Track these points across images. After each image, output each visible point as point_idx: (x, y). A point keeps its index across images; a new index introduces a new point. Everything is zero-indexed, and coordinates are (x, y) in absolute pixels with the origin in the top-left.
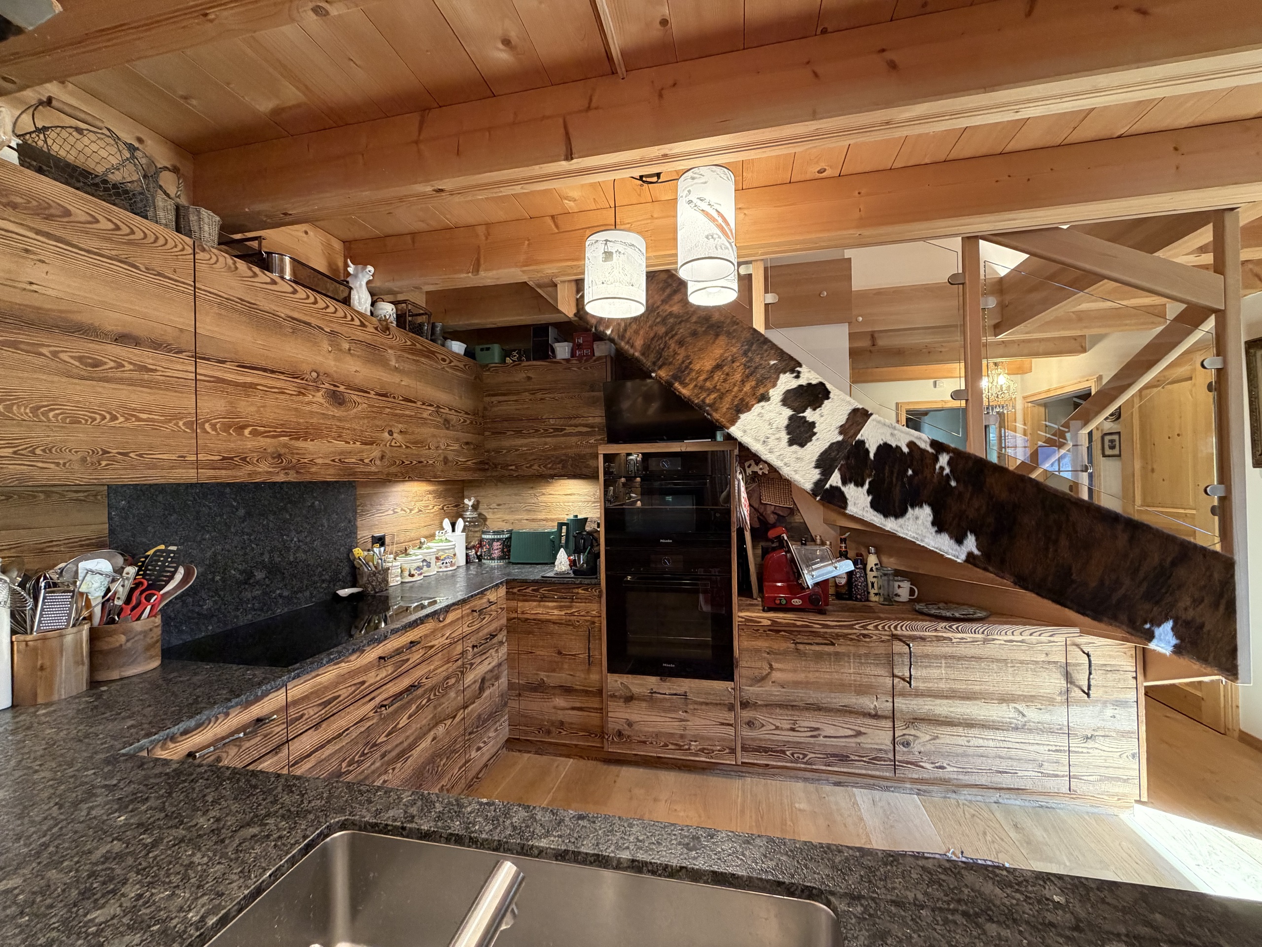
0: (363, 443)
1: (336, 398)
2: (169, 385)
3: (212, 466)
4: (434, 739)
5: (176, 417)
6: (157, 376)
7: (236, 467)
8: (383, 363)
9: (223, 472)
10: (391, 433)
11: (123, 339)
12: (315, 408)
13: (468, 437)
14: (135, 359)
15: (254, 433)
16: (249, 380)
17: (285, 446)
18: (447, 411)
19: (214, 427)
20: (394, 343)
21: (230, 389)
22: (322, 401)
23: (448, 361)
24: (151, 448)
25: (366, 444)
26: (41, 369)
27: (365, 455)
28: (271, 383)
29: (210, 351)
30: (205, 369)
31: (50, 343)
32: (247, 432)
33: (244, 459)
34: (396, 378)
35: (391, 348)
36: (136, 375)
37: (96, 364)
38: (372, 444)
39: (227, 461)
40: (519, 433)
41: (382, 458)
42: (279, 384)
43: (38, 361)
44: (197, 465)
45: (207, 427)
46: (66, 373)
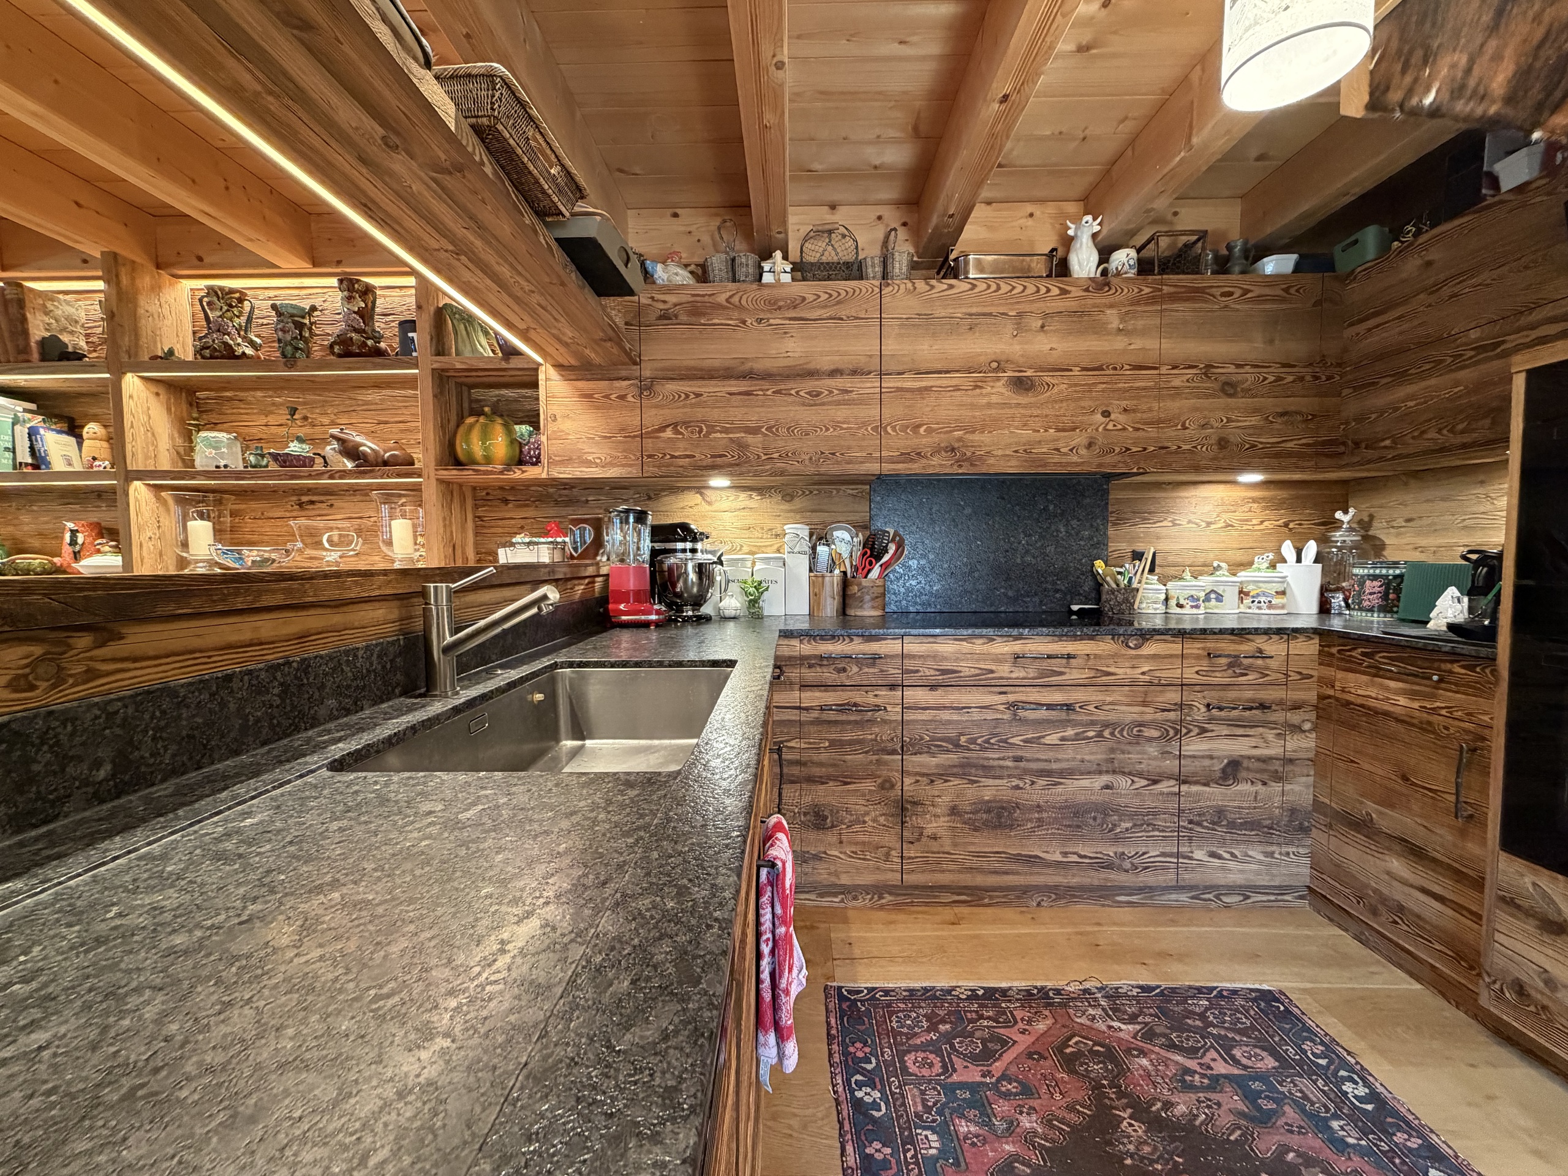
0: (1058, 430)
1: (1021, 384)
2: (861, 402)
3: (892, 460)
4: (1107, 787)
5: (864, 424)
6: (853, 395)
7: (912, 460)
8: (1098, 329)
9: (900, 466)
10: (1106, 414)
11: (835, 373)
12: (994, 399)
13: (1293, 403)
14: (841, 386)
15: (929, 431)
16: (924, 384)
17: (960, 439)
18: (1232, 369)
19: (894, 428)
20: (1118, 298)
21: (908, 395)
22: (1003, 390)
23: (1238, 293)
24: (849, 448)
25: (1064, 430)
26: (793, 403)
27: (1060, 444)
28: (945, 383)
29: (893, 367)
30: (890, 383)
31: (793, 386)
32: (922, 430)
33: (919, 454)
34: (1120, 343)
35: (1111, 306)
36: (840, 397)
37: (818, 394)
38: (1074, 429)
39: (906, 457)
40: (1401, 377)
41: (1090, 445)
42: (954, 382)
43: (790, 399)
44: (881, 460)
45: (889, 429)
46: (804, 405)
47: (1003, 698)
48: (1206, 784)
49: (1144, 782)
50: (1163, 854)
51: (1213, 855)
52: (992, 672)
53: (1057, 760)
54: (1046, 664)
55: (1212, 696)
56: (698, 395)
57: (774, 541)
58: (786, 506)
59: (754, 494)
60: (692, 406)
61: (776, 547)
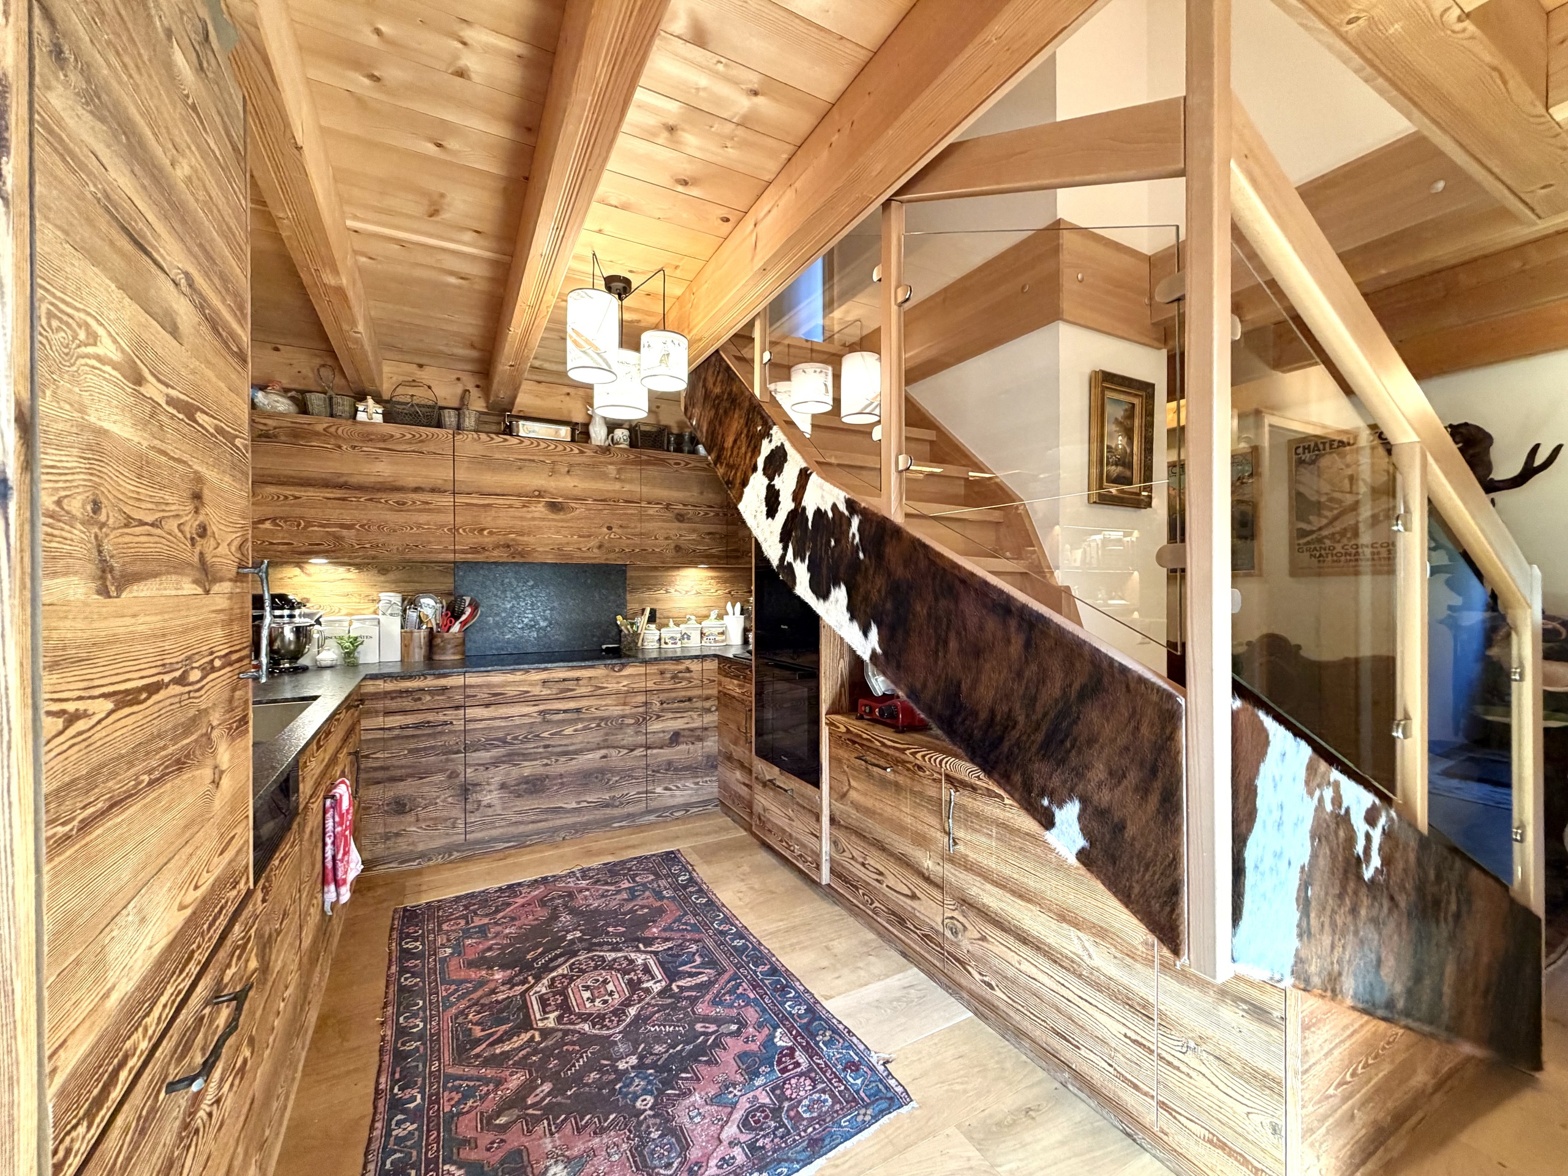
0: (580, 536)
1: (554, 507)
2: (439, 510)
3: (463, 552)
4: (604, 757)
5: (442, 526)
6: (431, 506)
7: (478, 552)
8: (604, 476)
9: (469, 556)
10: (609, 528)
11: (417, 490)
12: (537, 515)
13: (712, 528)
14: (422, 499)
15: (490, 533)
16: (486, 502)
17: (513, 540)
18: (681, 507)
19: (464, 530)
20: (614, 459)
21: (475, 509)
22: (543, 509)
23: (683, 464)
24: (429, 542)
25: (583, 537)
26: (382, 509)
27: (581, 546)
28: (501, 502)
29: (464, 488)
30: (460, 499)
31: (383, 497)
32: (485, 533)
33: (483, 548)
34: (617, 486)
35: (611, 464)
36: (422, 507)
37: (404, 504)
38: (589, 536)
39: (474, 550)
41: (600, 547)
42: (508, 502)
43: (380, 505)
44: (455, 552)
45: (461, 531)
46: (391, 510)
47: (536, 709)
48: (661, 748)
49: (626, 751)
50: (639, 793)
51: (666, 789)
52: (528, 692)
53: (573, 744)
54: (563, 686)
55: (664, 696)
56: (296, 498)
57: (371, 605)
58: (382, 578)
59: (352, 569)
60: (292, 506)
61: (372, 610)
